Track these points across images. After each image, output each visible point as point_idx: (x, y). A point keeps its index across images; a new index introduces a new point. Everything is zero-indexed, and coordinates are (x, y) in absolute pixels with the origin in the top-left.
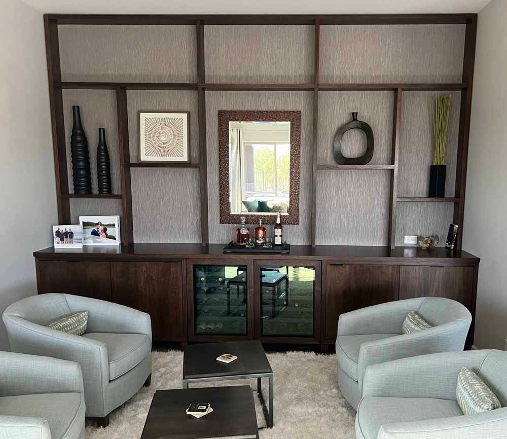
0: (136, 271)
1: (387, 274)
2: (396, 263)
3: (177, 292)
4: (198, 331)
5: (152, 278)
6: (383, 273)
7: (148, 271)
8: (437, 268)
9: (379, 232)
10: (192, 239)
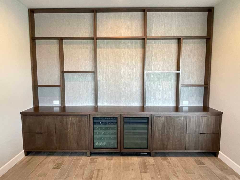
0: (66, 120)
1: (181, 120)
2: (185, 115)
3: (86, 130)
4: (95, 147)
5: (74, 123)
6: (179, 120)
7: (72, 120)
8: (204, 117)
9: (172, 100)
10: (91, 104)
